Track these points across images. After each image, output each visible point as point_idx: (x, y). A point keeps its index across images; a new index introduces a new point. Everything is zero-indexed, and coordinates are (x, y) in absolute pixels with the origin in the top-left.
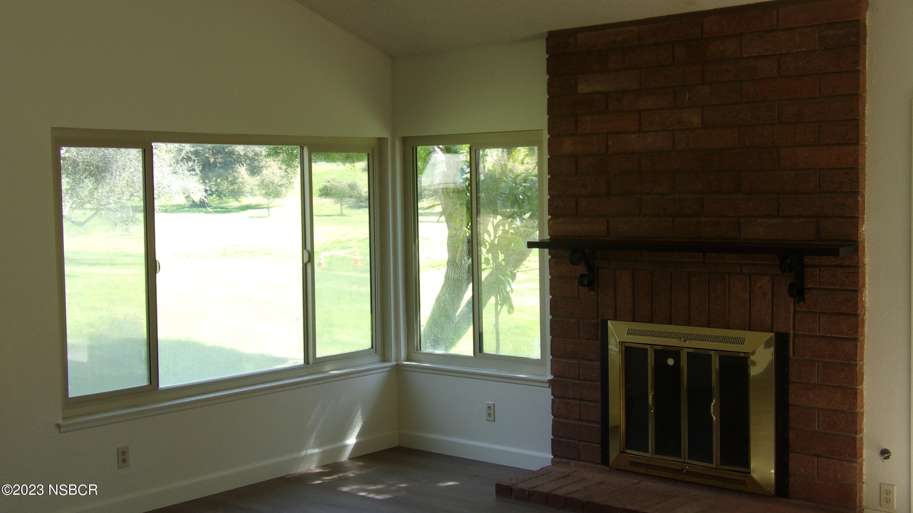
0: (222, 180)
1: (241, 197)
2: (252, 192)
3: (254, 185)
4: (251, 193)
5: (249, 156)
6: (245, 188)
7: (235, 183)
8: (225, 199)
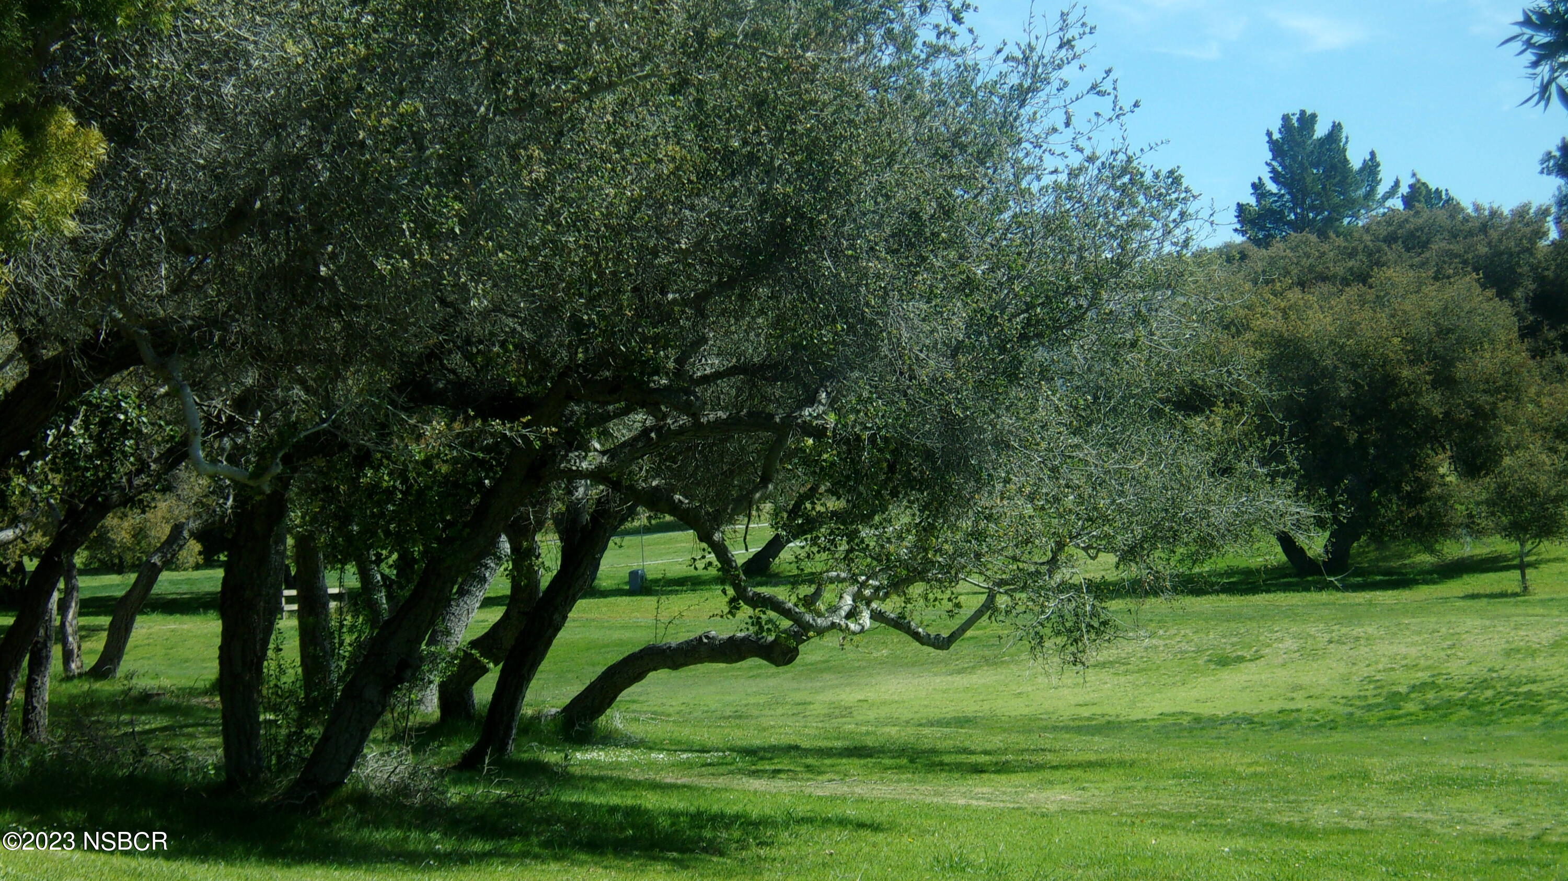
0: (1383, 494)
1: (1441, 539)
2: (1473, 523)
3: (1478, 504)
4: (1467, 526)
5: (1460, 419)
6: (1451, 513)
7: (1422, 501)
8: (1394, 547)
